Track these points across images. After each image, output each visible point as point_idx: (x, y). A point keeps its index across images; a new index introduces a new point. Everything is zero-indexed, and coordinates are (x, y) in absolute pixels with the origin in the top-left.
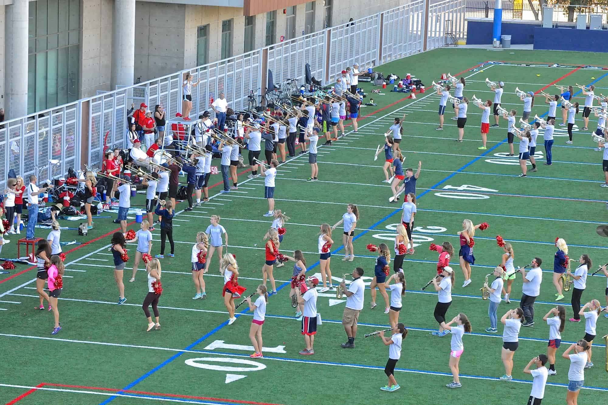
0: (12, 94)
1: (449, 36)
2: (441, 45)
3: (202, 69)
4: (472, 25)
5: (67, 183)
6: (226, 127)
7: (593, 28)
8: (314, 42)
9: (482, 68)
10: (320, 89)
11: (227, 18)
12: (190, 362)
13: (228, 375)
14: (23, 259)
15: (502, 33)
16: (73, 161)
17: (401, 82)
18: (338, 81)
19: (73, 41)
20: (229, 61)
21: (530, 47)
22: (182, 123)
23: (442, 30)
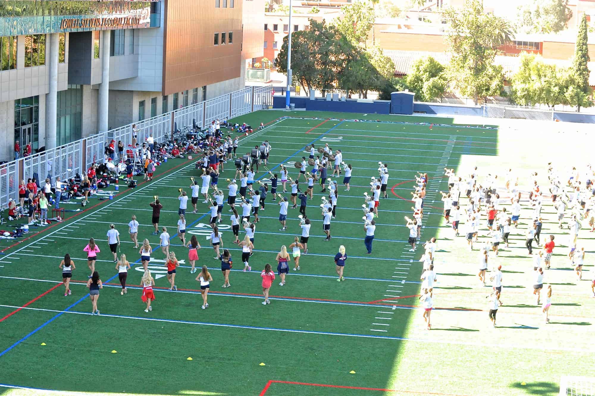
0: (49, 137)
1: (264, 104)
2: (260, 109)
3: (141, 122)
4: (275, 99)
5: (76, 181)
6: (154, 151)
7: (334, 100)
8: (197, 108)
9: (280, 120)
10: (201, 131)
11: (154, 97)
12: (137, 269)
13: (156, 275)
14: (55, 219)
15: (290, 103)
16: (78, 169)
17: (241, 127)
18: (210, 127)
19: (78, 110)
20: (155, 118)
21: (304, 109)
22: (132, 149)
23: (261, 101)
